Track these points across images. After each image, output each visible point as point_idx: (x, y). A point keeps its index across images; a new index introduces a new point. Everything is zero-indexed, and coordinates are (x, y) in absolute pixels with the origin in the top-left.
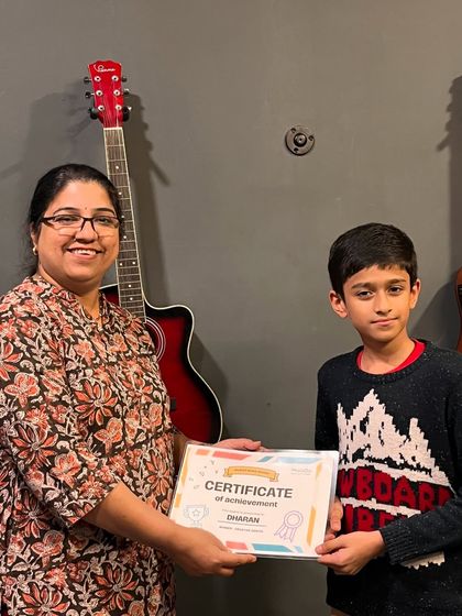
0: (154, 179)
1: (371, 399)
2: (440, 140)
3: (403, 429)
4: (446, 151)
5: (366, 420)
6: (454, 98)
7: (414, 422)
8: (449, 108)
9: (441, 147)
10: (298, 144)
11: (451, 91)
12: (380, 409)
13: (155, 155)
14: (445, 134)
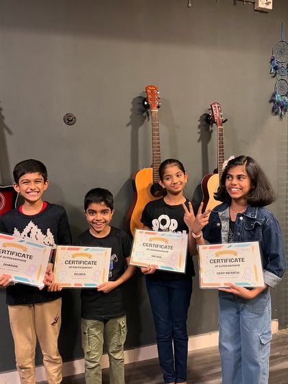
0: (6, 132)
1: (31, 224)
2: (128, 122)
3: (45, 233)
4: (130, 127)
5: (30, 232)
6: (133, 105)
7: (49, 230)
8: (131, 110)
9: (128, 125)
10: (69, 120)
11: (132, 103)
12: (35, 227)
13: (6, 122)
14: (130, 120)
